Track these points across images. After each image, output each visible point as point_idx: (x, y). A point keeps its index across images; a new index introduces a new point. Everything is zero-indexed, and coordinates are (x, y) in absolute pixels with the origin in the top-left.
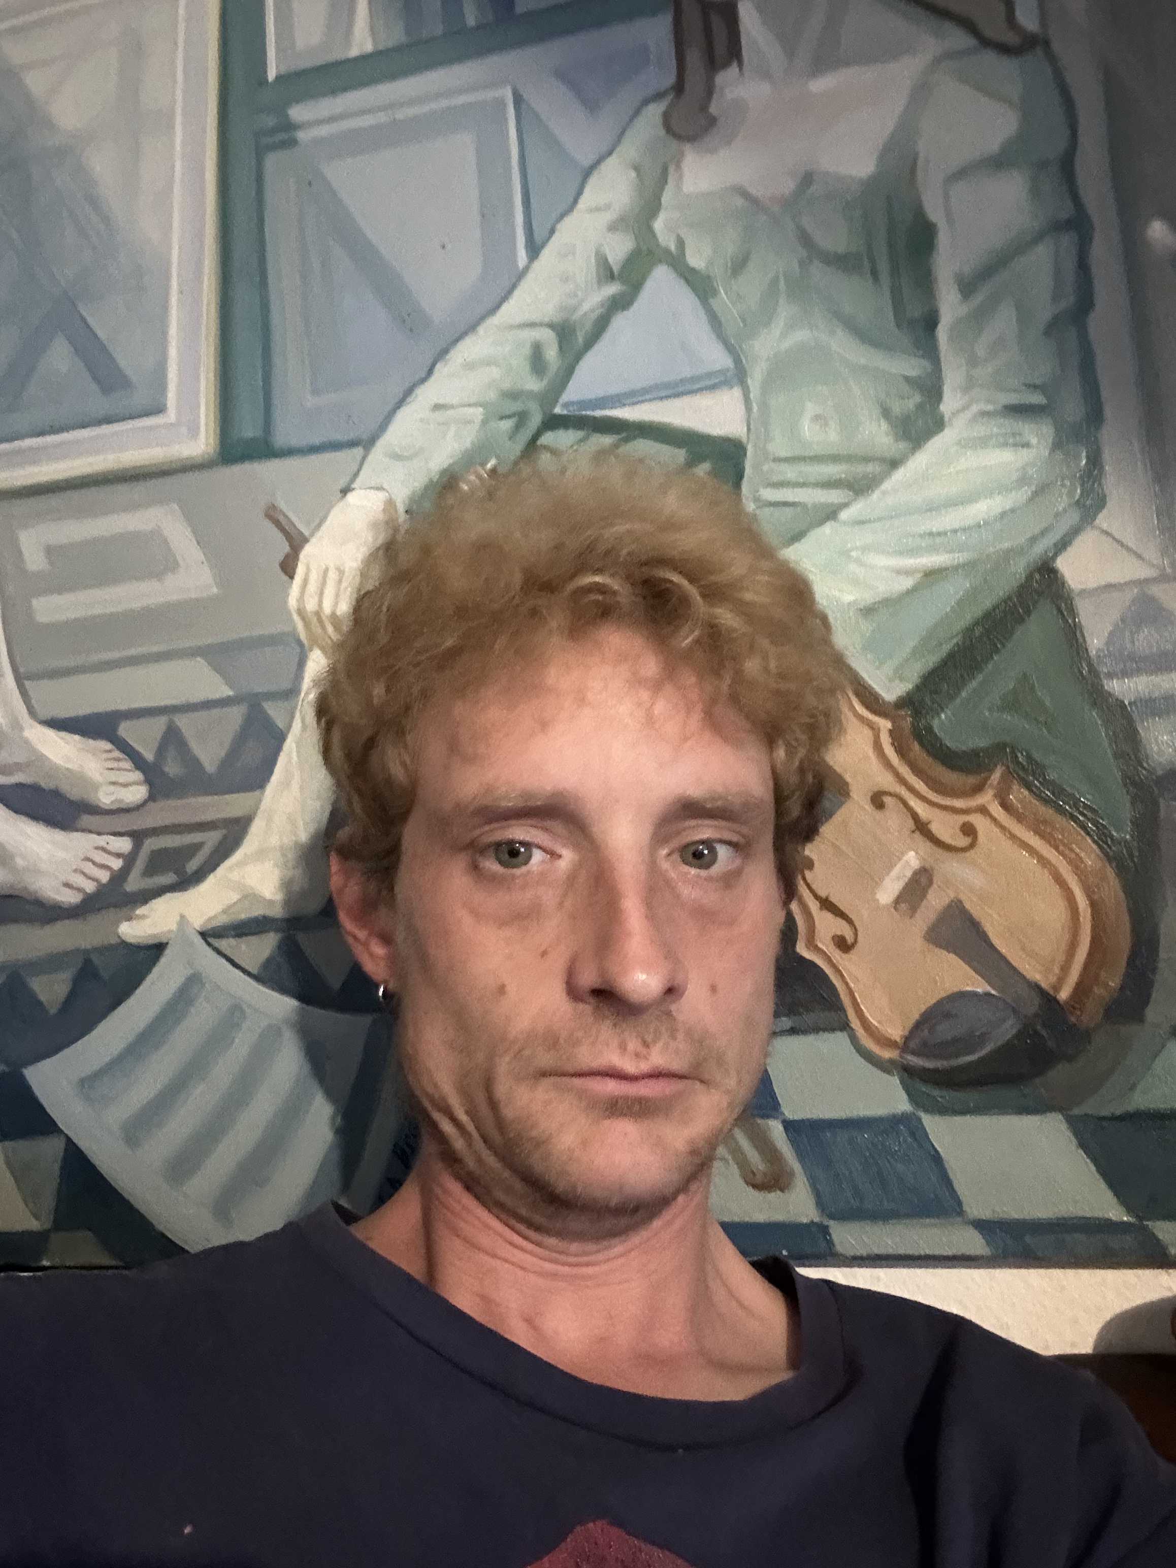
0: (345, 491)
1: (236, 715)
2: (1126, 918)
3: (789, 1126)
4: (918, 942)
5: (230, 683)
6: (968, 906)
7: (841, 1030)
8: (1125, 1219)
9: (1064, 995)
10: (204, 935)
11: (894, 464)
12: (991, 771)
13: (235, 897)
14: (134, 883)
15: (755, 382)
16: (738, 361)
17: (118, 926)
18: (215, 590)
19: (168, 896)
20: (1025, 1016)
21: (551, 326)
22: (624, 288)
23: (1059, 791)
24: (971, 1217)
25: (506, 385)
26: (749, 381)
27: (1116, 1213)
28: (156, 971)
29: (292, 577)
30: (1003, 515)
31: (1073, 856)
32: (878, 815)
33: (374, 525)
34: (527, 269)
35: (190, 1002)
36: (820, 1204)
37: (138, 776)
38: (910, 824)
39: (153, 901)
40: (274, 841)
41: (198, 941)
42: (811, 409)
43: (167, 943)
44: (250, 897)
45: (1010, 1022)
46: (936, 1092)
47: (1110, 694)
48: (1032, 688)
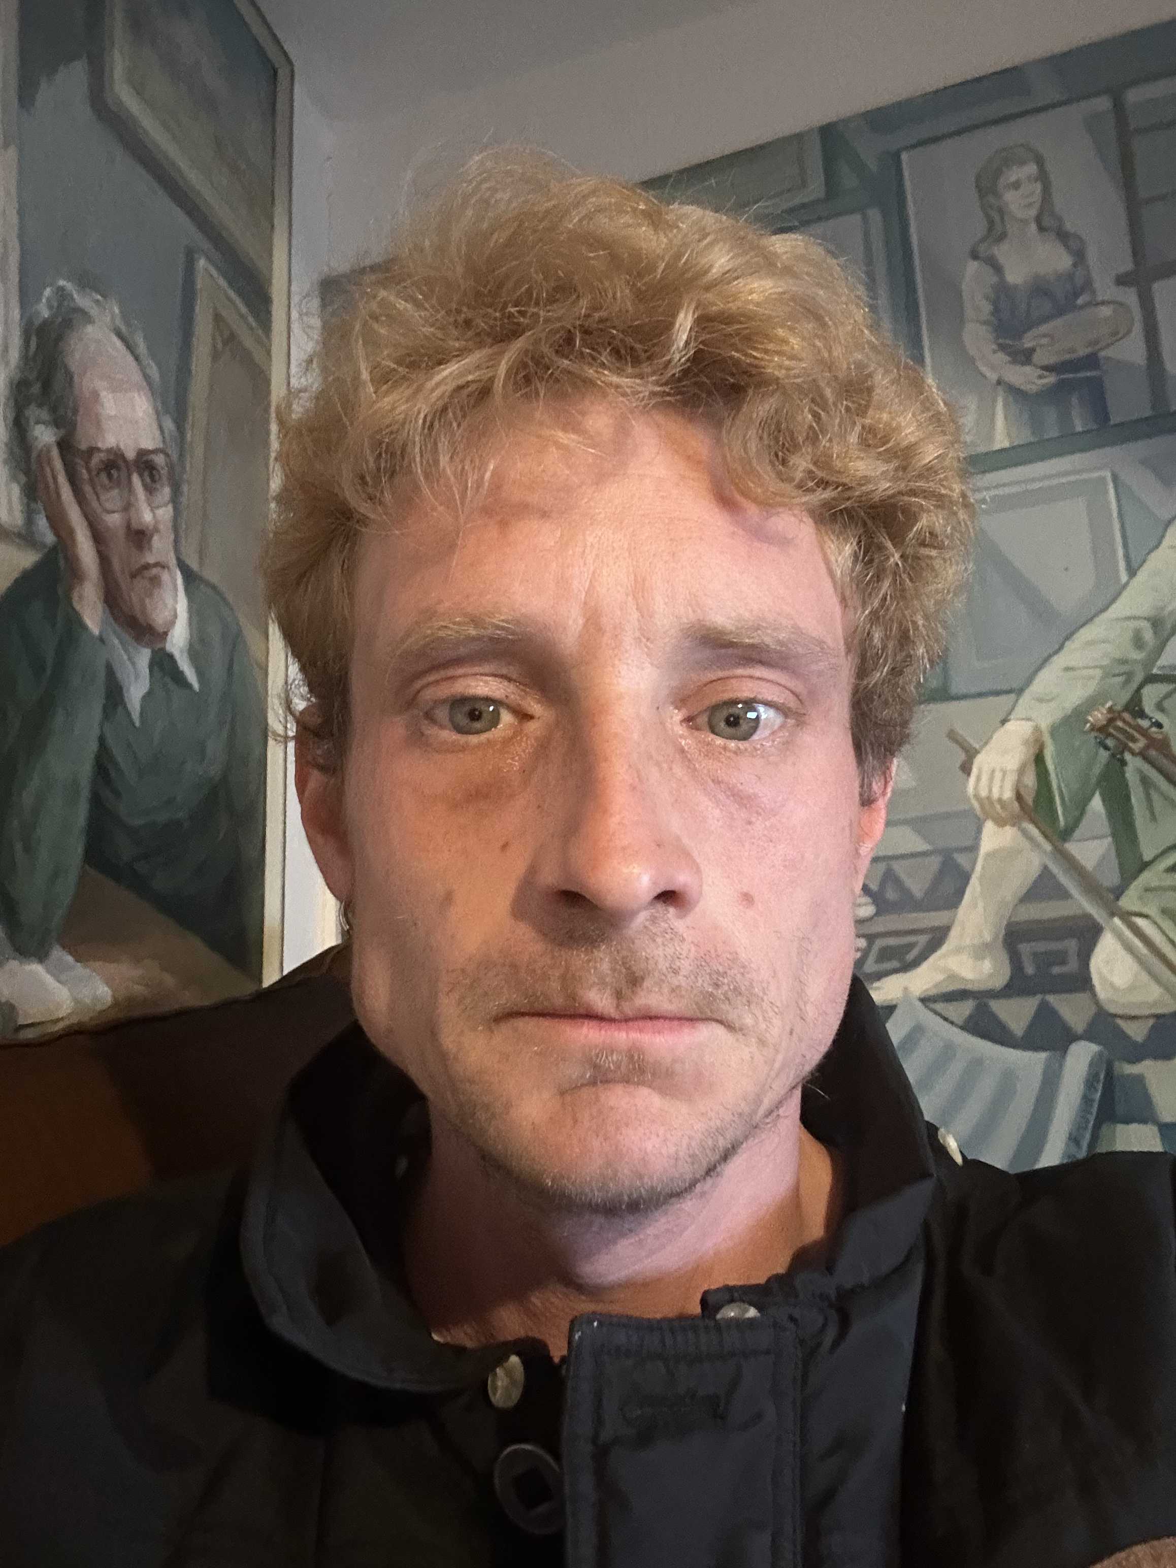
0: (1004, 722)
1: (934, 863)
5: (929, 843)
13: (940, 977)
14: (871, 966)
18: (915, 784)
19: (894, 976)
21: (1147, 619)
25: (1118, 655)
28: (892, 1022)
29: (969, 774)
33: (1026, 743)
34: (1127, 584)
37: (868, 900)
39: (885, 978)
40: (968, 942)
44: (952, 977)
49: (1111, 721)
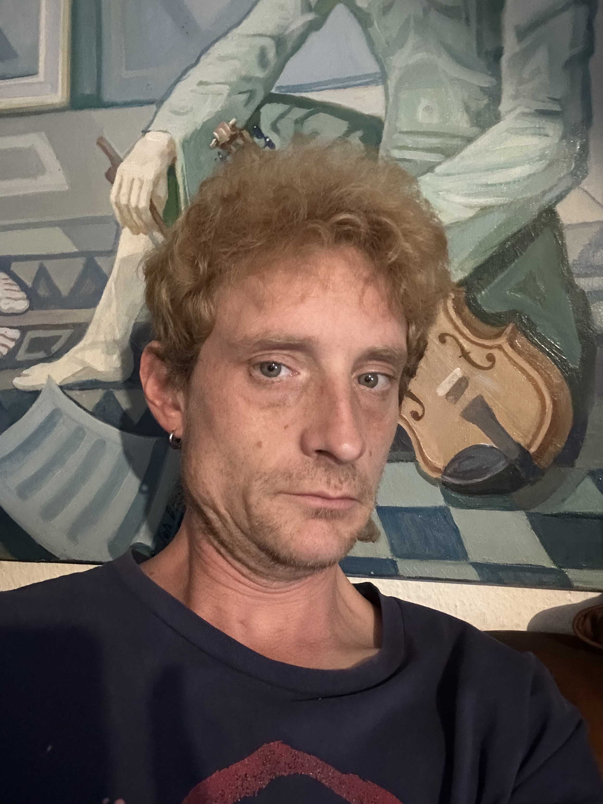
0: (145, 132)
1: (80, 262)
2: (571, 410)
3: (380, 510)
4: (457, 418)
5: (75, 243)
6: (486, 400)
7: (411, 461)
8: (552, 567)
9: (532, 450)
10: (61, 387)
11: (470, 140)
12: (507, 326)
13: (80, 368)
14: (21, 356)
15: (392, 82)
16: (382, 68)
17: (13, 379)
18: (67, 188)
19: (41, 364)
20: (511, 460)
21: (272, 37)
22: (317, 16)
23: (543, 340)
24: (471, 561)
25: (244, 73)
26: (389, 82)
27: (547, 563)
28: (34, 405)
29: (112, 182)
30: (529, 176)
31: (546, 376)
32: (442, 346)
33: (162, 155)
35: (55, 425)
36: (393, 549)
37: (22, 295)
38: (459, 353)
39: (33, 367)
40: (101, 338)
41: (59, 391)
42: (424, 102)
43: (41, 391)
44: (87, 368)
45: (502, 462)
46: (459, 497)
47: (577, 287)
48: (534, 280)
49: (233, 138)
